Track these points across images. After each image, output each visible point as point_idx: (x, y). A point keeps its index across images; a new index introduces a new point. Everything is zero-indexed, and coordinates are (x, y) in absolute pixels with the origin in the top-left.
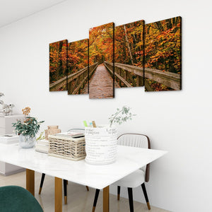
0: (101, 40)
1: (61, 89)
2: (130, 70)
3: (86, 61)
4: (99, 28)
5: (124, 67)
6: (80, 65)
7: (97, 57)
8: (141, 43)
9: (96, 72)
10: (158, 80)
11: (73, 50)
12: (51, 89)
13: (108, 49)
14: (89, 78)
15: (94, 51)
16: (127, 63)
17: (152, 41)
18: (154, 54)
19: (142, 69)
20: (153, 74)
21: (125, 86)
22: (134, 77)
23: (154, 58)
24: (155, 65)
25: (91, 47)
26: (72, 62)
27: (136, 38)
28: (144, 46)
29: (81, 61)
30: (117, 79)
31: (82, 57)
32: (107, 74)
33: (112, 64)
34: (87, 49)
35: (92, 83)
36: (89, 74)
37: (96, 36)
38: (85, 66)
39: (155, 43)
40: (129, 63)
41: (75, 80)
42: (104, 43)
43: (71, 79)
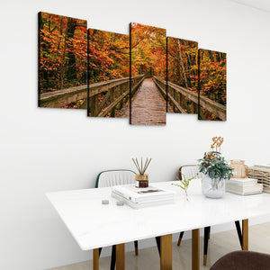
0: (149, 46)
1: (71, 106)
2: (184, 94)
3: (126, 68)
4: (146, 28)
5: (178, 89)
6: (114, 72)
7: (143, 67)
8: (195, 67)
9: (142, 88)
10: (210, 109)
11: (101, 44)
12: (41, 104)
13: (158, 61)
14: (131, 95)
15: (138, 57)
16: (181, 86)
17: (205, 68)
18: (207, 82)
19: (197, 95)
20: (206, 103)
21: (179, 112)
22: (188, 103)
23: (207, 86)
24: (207, 94)
25: (133, 50)
26: (98, 63)
27: (191, 60)
28: (199, 71)
29: (116, 67)
30: (171, 102)
31: (118, 60)
32: (157, 93)
33: (165, 82)
34: (128, 51)
35: (135, 102)
36: (132, 89)
37: (142, 38)
38: (124, 75)
39: (208, 71)
40: (183, 86)
41: (104, 93)
42: (153, 51)
43: (97, 92)
